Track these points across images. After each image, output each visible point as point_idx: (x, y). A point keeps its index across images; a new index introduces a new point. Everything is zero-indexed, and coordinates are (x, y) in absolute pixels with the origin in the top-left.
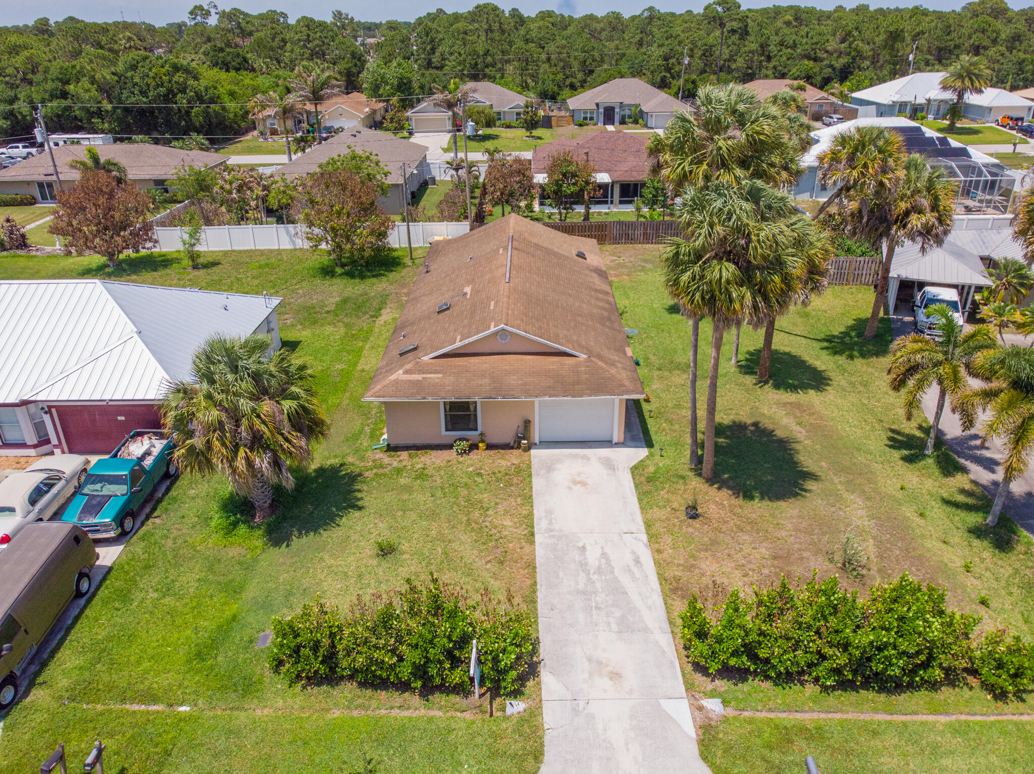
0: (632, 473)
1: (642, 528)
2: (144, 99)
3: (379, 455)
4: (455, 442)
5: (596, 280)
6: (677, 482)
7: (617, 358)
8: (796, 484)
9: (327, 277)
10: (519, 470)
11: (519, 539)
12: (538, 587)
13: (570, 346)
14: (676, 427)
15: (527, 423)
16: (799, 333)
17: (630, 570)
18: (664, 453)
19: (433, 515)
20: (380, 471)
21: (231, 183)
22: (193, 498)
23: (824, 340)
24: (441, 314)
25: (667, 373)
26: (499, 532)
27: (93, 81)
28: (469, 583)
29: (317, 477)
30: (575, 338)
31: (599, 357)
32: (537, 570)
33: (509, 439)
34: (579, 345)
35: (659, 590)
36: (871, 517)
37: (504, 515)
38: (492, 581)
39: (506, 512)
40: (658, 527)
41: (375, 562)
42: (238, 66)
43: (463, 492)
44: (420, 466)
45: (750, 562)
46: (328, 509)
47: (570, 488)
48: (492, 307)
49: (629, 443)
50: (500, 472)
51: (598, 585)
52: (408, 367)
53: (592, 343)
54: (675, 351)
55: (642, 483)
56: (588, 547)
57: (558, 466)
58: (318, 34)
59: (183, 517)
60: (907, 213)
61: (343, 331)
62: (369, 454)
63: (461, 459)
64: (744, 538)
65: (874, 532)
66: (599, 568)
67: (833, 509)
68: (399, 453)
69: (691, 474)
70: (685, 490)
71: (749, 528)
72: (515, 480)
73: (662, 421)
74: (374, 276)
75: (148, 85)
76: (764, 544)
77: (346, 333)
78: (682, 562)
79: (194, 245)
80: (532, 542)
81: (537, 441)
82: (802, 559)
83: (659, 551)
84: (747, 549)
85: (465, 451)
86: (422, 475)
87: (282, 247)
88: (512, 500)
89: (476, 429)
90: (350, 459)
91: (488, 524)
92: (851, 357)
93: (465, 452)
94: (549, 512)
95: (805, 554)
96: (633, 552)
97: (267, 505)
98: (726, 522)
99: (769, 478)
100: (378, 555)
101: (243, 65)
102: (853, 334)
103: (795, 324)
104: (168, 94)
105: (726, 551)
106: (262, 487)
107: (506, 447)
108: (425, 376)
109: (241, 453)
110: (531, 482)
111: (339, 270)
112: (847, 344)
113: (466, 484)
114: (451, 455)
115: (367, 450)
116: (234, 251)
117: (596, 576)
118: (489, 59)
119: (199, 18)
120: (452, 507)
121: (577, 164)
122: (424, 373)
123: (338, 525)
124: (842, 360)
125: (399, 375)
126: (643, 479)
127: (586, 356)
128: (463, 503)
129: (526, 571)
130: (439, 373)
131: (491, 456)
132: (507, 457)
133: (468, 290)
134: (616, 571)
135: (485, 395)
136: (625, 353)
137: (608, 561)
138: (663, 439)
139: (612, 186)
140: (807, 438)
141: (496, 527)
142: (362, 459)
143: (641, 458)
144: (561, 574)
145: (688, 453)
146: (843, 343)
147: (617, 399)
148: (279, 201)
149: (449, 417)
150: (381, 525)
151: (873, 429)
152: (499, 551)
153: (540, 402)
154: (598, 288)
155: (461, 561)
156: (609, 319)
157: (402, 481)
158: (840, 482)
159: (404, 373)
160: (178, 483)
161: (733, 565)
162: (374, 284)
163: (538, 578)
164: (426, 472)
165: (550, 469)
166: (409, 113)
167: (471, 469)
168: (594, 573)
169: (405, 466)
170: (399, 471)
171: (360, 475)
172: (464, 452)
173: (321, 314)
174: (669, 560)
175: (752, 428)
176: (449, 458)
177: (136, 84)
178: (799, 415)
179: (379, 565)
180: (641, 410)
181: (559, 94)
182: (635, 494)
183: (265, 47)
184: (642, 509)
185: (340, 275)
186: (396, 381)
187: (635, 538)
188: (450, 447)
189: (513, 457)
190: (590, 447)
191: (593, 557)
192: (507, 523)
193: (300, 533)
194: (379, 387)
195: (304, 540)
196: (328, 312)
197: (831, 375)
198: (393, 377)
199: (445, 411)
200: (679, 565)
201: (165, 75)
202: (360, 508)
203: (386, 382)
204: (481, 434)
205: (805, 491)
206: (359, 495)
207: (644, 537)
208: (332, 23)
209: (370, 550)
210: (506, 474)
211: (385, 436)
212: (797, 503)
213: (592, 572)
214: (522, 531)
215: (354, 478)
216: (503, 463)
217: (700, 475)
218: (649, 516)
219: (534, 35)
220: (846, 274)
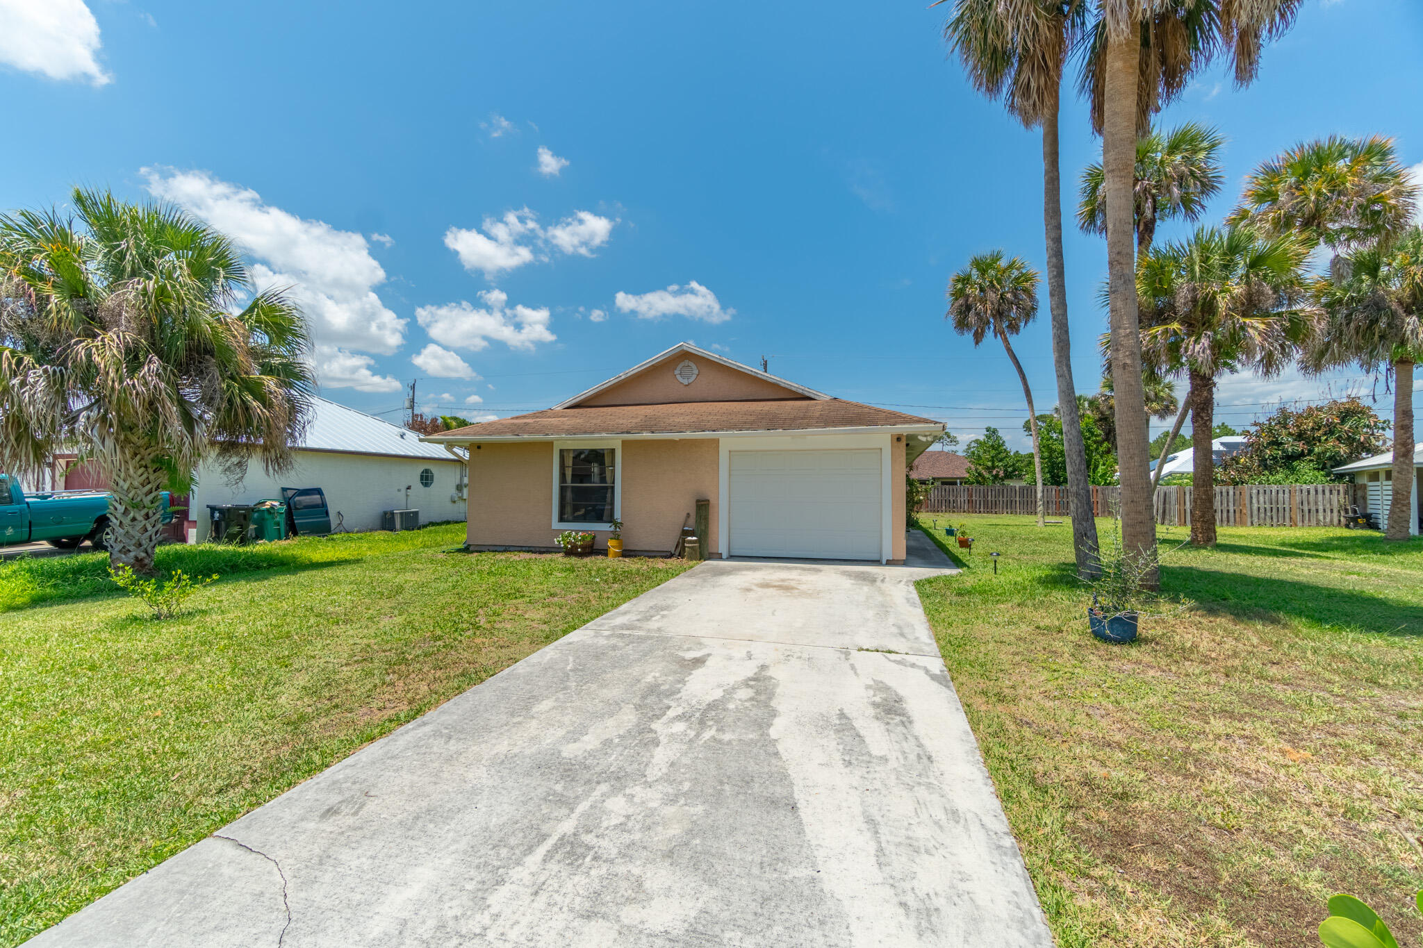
0: (919, 585)
1: (930, 647)
6: (1046, 594)
15: (703, 507)
26: (492, 622)
33: (669, 542)
47: (748, 590)
49: (919, 565)
50: (614, 571)
56: (713, 661)
57: (745, 572)
72: (634, 579)
86: (462, 564)
88: (595, 594)
89: (610, 522)
107: (657, 555)
110: (665, 581)
113: (526, 574)
125: (503, 420)
131: (622, 561)
143: (945, 574)
149: (569, 495)
164: (474, 562)
165: (723, 573)
167: (562, 566)
182: (919, 605)
189: (664, 564)
190: (830, 564)
191: (711, 681)
192: (538, 615)
199: (563, 479)
204: (616, 525)
216: (636, 566)
220: (1287, 509)
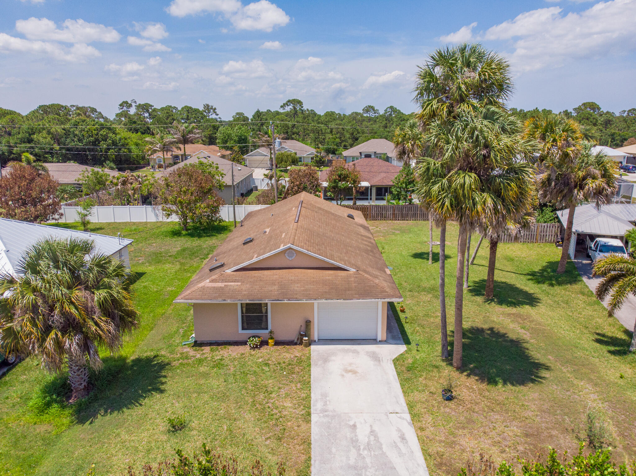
0: (395, 364)
1: (406, 409)
2: (80, 144)
3: (187, 349)
4: (249, 339)
5: (362, 231)
6: (432, 371)
7: (379, 274)
8: (532, 373)
9: (175, 237)
10: (300, 361)
11: (297, 418)
12: (312, 462)
13: (343, 262)
14: (428, 330)
15: (308, 323)
16: (509, 270)
17: (396, 446)
18: (419, 349)
19: (223, 397)
20: (186, 361)
21: (118, 179)
22: (23, 382)
23: (528, 274)
24: (246, 246)
25: (416, 294)
26: (280, 412)
27: (49, 133)
28: (247, 458)
29: (132, 366)
30: (346, 258)
31: (365, 271)
32: (312, 446)
33: (293, 336)
34: (350, 263)
35: (425, 466)
36: (604, 400)
37: (285, 398)
38: (270, 457)
39: (287, 395)
40: (420, 408)
41: (165, 438)
42: (144, 132)
43: (252, 378)
44: (218, 358)
45: (504, 439)
46: (136, 391)
47: (343, 376)
48: (283, 236)
49: (390, 341)
50: (284, 363)
51: (368, 460)
52: (213, 277)
53: (359, 263)
54: (421, 280)
55: (403, 371)
56: (358, 425)
57: (333, 358)
58: (194, 115)
59: (7, 398)
60: (584, 178)
61: (178, 267)
62: (179, 348)
63: (253, 352)
64: (496, 417)
65: (610, 413)
66: (368, 444)
67: (568, 393)
68: (203, 348)
69: (444, 364)
70: (440, 377)
71: (498, 408)
72: (297, 369)
73: (416, 326)
74: (207, 236)
75: (83, 136)
76: (514, 423)
77: (180, 269)
78: (443, 439)
79: (86, 215)
80: (309, 421)
81: (316, 338)
82: (551, 436)
83: (422, 429)
84: (500, 428)
85: (257, 345)
86: (219, 365)
87: (148, 221)
88: (293, 385)
89: (267, 329)
90: (163, 353)
91: (270, 405)
92: (552, 285)
93: (257, 347)
94: (324, 395)
95: (554, 432)
96: (399, 430)
97: (82, 387)
98: (477, 404)
99: (508, 367)
100: (169, 431)
101: (147, 131)
102: (549, 270)
103: (504, 265)
104: (95, 142)
105: (482, 429)
106: (79, 370)
107: (291, 343)
108: (226, 284)
109: (52, 335)
110: (310, 370)
111: (184, 232)
112: (545, 277)
113: (255, 372)
114: (245, 349)
115: (178, 346)
116: (116, 223)
117: (366, 452)
118: (295, 130)
119: (125, 108)
120: (241, 390)
121: (348, 169)
122: (226, 282)
123: (141, 405)
124: (545, 287)
125: (207, 283)
126: (404, 369)
127: (355, 270)
128: (250, 388)
129: (302, 447)
130: (238, 282)
131: (278, 350)
132: (291, 351)
133: (268, 230)
134: (384, 447)
135: (273, 298)
136: (385, 272)
137: (376, 437)
138: (418, 338)
139: (371, 189)
140: (531, 338)
141: (277, 408)
142: (172, 352)
143: (402, 352)
144: (334, 450)
145: (439, 348)
146: (542, 276)
147: (380, 301)
148: (148, 190)
149: (245, 318)
150: (177, 405)
151: (582, 333)
152: (278, 429)
153: (318, 303)
154: (363, 234)
155: (243, 437)
156: (372, 251)
157: (202, 369)
158: (568, 371)
159: (210, 282)
160: (14, 370)
161: (489, 442)
162: (207, 241)
163: (312, 453)
164: (222, 362)
165: (326, 360)
166: (245, 157)
167: (260, 360)
168: (364, 449)
169: (206, 358)
170: (200, 361)
171: (168, 364)
172: (255, 347)
173: (165, 257)
174: (432, 437)
175: (489, 332)
176: (243, 352)
177: (76, 135)
178: (522, 322)
179: (169, 440)
180: (399, 318)
181: (337, 150)
182: (398, 381)
183: (161, 122)
184: (404, 392)
185: (184, 235)
186: (203, 288)
187: (400, 418)
188: (244, 343)
189: (297, 351)
190: (359, 344)
191: (362, 434)
192: (288, 404)
193: (106, 412)
194: (189, 292)
195: (108, 417)
196: (170, 256)
197: (540, 296)
198: (200, 285)
199: (242, 313)
200: (441, 441)
201: (95, 130)
202: (162, 391)
203: (196, 288)
204: (271, 332)
205: (541, 378)
206: (164, 380)
207: (408, 417)
208: (203, 110)
209: (163, 426)
210: (290, 364)
211: (194, 335)
212: (536, 387)
213: (362, 447)
214: (300, 411)
215: (162, 366)
216: (288, 355)
217: (451, 364)
218: (411, 399)
219: (323, 120)
220: (535, 235)
